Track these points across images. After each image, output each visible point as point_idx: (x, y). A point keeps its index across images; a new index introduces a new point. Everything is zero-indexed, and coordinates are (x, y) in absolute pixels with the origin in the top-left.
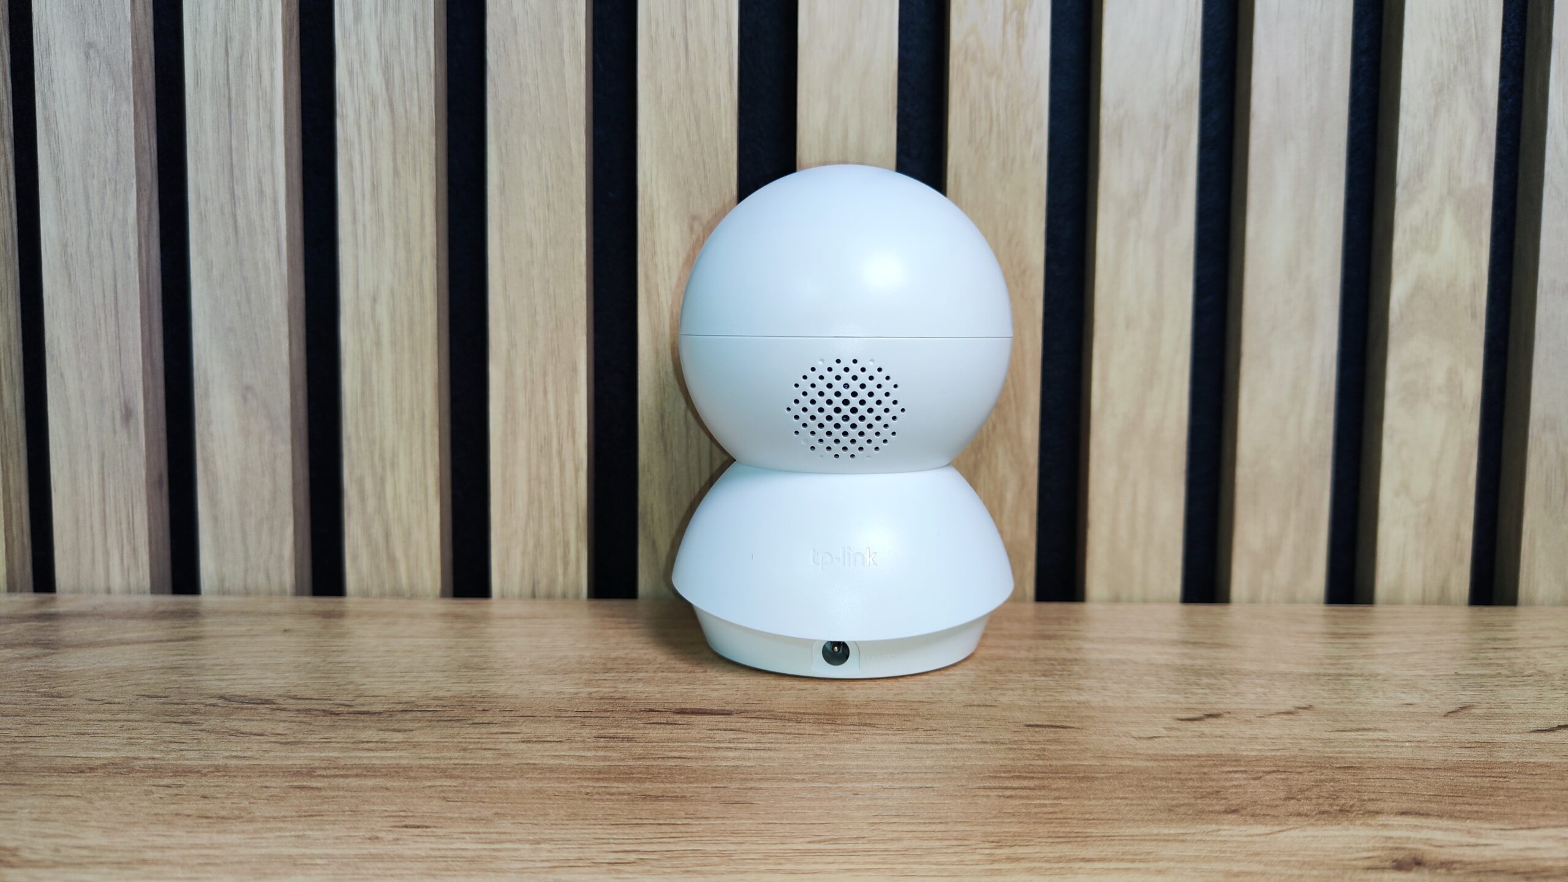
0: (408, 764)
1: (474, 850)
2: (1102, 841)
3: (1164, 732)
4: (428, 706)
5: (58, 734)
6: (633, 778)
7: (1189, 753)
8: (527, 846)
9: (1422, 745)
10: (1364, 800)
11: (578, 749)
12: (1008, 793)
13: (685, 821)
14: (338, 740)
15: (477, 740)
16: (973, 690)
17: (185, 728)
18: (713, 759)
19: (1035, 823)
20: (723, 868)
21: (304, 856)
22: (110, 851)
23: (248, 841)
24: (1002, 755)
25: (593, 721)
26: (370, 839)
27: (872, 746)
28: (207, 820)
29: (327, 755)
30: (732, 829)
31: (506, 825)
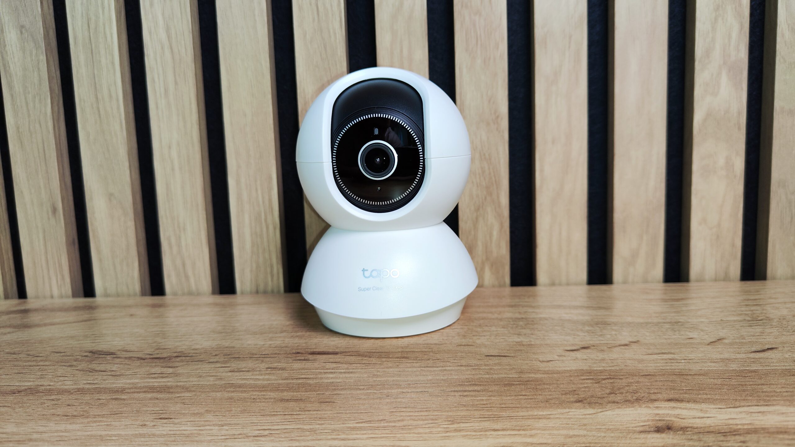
0: (171, 385)
1: (190, 430)
2: (506, 419)
3: (557, 358)
4: (189, 354)
5: (8, 374)
6: (279, 390)
7: (566, 369)
8: (217, 428)
9: (690, 361)
10: (651, 393)
11: (256, 375)
12: (465, 394)
13: (298, 413)
14: (141, 373)
15: (208, 371)
16: (464, 336)
17: (69, 368)
18: (321, 378)
19: (475, 410)
20: (310, 438)
21: (107, 435)
22: (16, 435)
23: (83, 428)
24: (469, 372)
25: (268, 359)
26: (141, 426)
27: (403, 369)
28: (67, 418)
29: (133, 381)
30: (320, 416)
31: (210, 417)
